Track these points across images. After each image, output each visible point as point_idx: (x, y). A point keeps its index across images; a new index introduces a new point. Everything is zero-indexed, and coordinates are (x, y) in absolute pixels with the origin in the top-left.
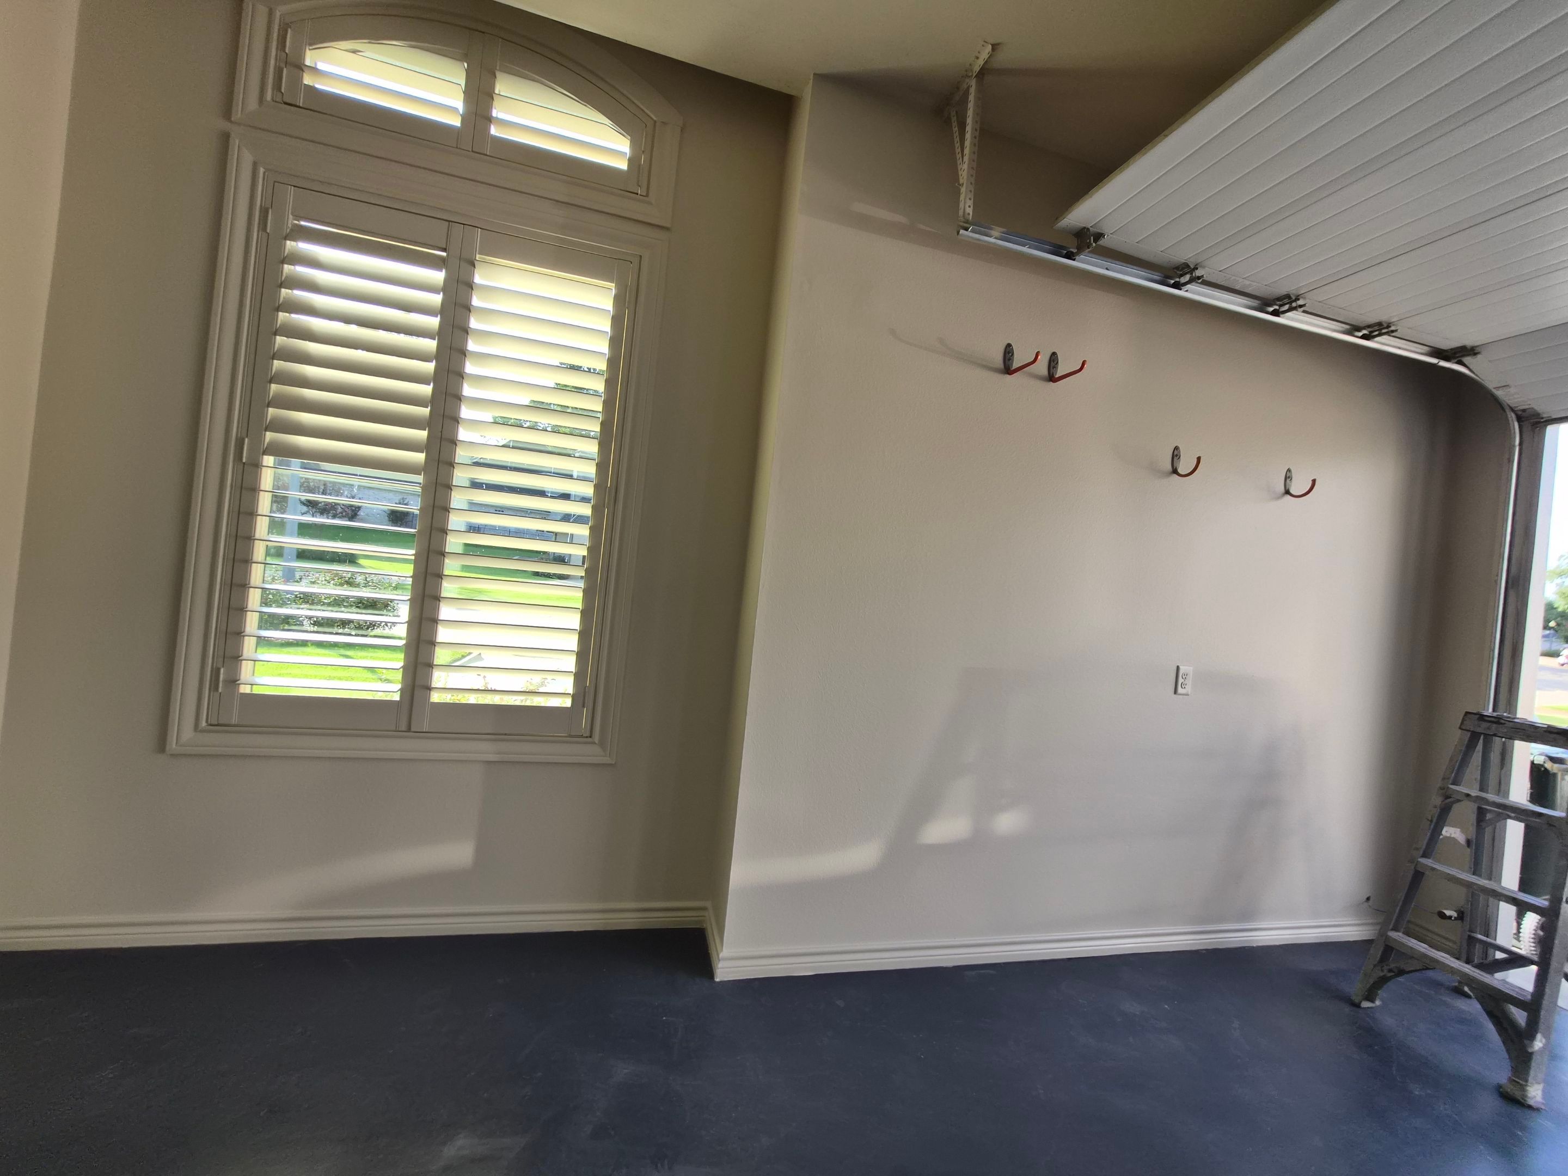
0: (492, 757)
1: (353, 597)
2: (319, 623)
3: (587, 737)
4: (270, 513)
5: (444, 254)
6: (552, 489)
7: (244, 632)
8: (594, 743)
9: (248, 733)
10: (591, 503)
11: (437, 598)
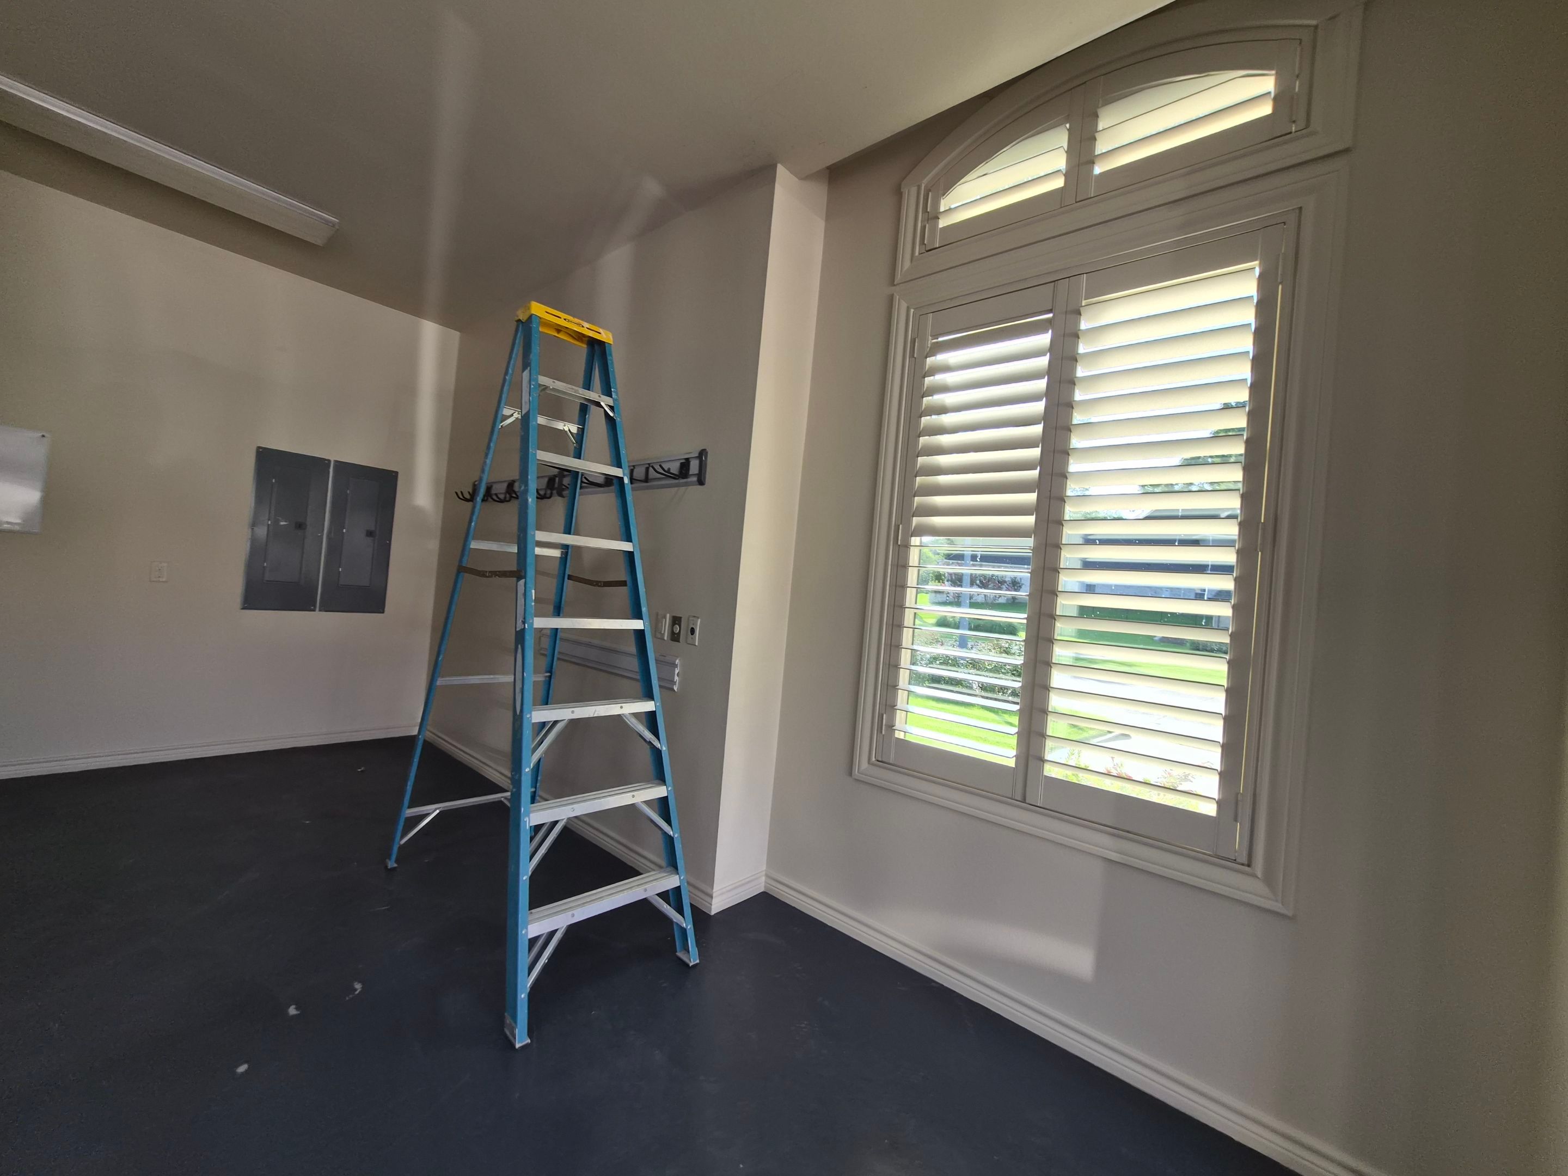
0: (1114, 856)
1: (1009, 664)
2: (984, 687)
3: (1243, 864)
4: (918, 585)
5: (1050, 315)
6: (1180, 535)
7: (898, 685)
8: (1254, 876)
9: (903, 774)
10: (1235, 546)
11: (1048, 664)
